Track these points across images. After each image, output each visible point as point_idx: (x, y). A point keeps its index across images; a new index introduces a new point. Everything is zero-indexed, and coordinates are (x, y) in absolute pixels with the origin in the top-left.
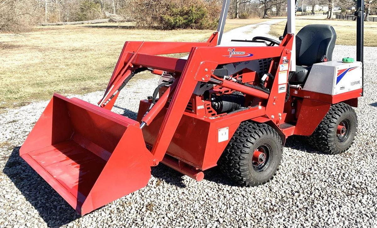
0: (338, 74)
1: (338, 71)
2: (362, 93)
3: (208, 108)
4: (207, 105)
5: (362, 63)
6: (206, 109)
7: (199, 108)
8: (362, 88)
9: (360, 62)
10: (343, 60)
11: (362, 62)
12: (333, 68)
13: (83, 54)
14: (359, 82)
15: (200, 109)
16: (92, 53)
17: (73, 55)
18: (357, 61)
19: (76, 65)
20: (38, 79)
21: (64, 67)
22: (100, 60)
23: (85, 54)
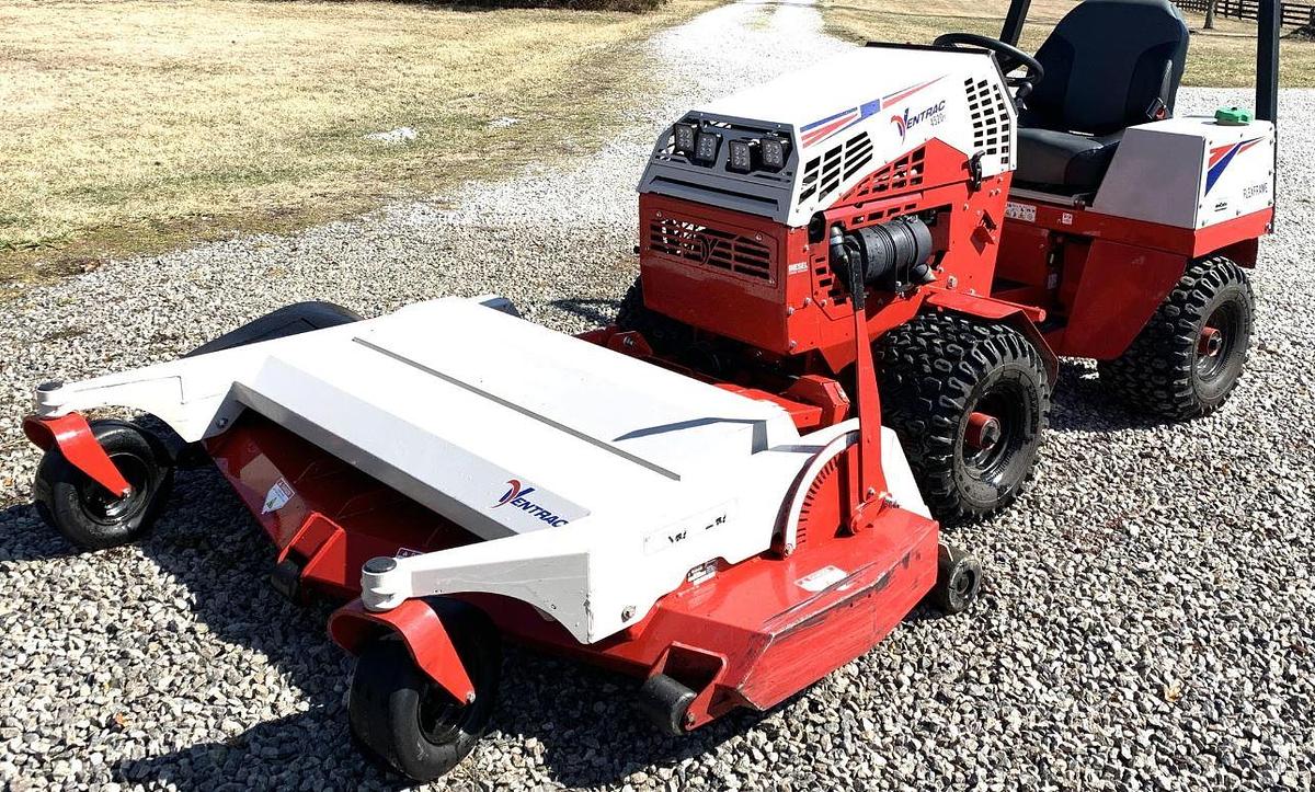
0: (1212, 160)
1: (1212, 151)
2: (1272, 222)
3: (821, 271)
4: (818, 261)
5: (1273, 125)
6: (814, 273)
7: (792, 268)
8: (1272, 205)
9: (1269, 124)
10: (1219, 114)
11: (1275, 122)
12: (1197, 143)
13: (210, 82)
14: (1263, 188)
15: (798, 275)
16: (242, 79)
17: (175, 87)
18: (1257, 118)
19: (204, 123)
20: (81, 171)
21: (160, 129)
22: (285, 105)
23: (219, 82)
